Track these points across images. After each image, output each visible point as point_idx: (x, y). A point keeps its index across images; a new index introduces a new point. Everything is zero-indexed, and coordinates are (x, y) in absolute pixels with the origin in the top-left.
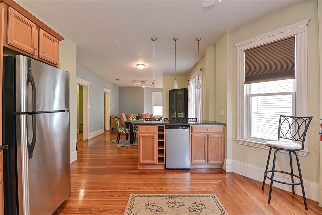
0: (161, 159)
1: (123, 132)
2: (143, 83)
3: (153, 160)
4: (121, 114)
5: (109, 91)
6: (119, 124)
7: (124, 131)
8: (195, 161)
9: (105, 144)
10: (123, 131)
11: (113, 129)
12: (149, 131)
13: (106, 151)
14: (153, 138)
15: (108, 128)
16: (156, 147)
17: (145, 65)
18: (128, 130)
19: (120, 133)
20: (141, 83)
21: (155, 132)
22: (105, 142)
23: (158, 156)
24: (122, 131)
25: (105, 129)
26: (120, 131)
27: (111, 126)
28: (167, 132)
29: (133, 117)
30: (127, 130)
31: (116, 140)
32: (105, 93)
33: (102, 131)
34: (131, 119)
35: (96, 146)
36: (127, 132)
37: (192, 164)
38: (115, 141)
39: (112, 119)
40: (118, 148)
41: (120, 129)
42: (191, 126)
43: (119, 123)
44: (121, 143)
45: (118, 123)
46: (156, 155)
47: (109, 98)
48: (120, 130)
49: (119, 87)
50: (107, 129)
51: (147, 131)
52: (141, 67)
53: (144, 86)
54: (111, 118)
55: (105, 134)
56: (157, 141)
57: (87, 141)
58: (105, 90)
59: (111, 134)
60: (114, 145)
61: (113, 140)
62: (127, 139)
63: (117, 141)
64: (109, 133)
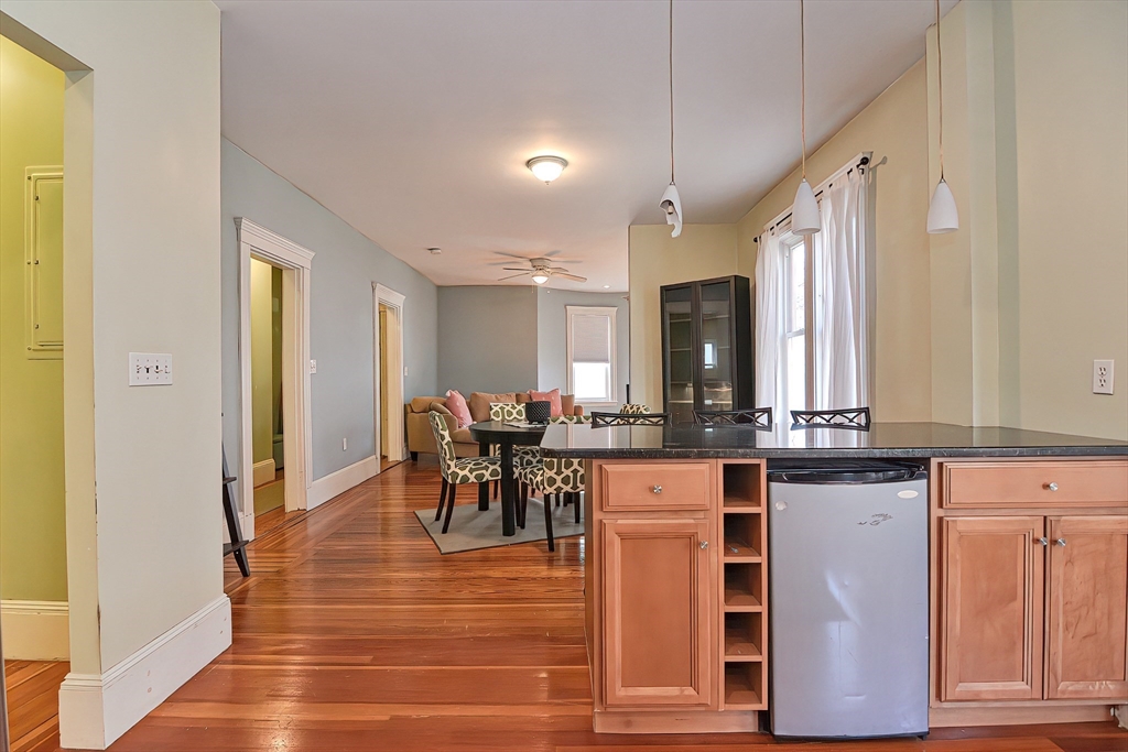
0: (741, 677)
1: (465, 479)
2: (538, 264)
3: (693, 681)
4: (448, 394)
5: (397, 299)
6: (448, 439)
7: (471, 471)
8: (963, 687)
9: (385, 534)
10: (466, 472)
11: (414, 456)
12: (667, 500)
13: (388, 582)
14: (692, 542)
15: (396, 453)
16: (714, 602)
17: (565, 163)
18: (491, 468)
19: (453, 486)
20: (528, 265)
21: (707, 502)
22: (386, 520)
23: (724, 658)
24: (461, 473)
25: (384, 458)
26: (455, 475)
27: (407, 446)
28: (778, 506)
29: (507, 408)
30: (486, 468)
31: (434, 512)
32: (384, 310)
33: (372, 467)
34: (496, 414)
35: (344, 545)
36: (487, 476)
37: (945, 705)
38: (428, 514)
39: (410, 415)
40: (447, 559)
41: (452, 464)
42: (934, 462)
43: (446, 434)
44: (458, 530)
45: (443, 438)
46: (715, 651)
47: (397, 328)
48: (453, 468)
49: (439, 288)
50: (392, 458)
51: (652, 501)
52: (546, 173)
53: (540, 280)
54: (408, 410)
55: (382, 479)
56: (715, 557)
57: (302, 516)
58: (382, 294)
59: (408, 481)
60: (425, 543)
61: (422, 513)
62: (484, 506)
63: (438, 518)
64: (397, 474)
